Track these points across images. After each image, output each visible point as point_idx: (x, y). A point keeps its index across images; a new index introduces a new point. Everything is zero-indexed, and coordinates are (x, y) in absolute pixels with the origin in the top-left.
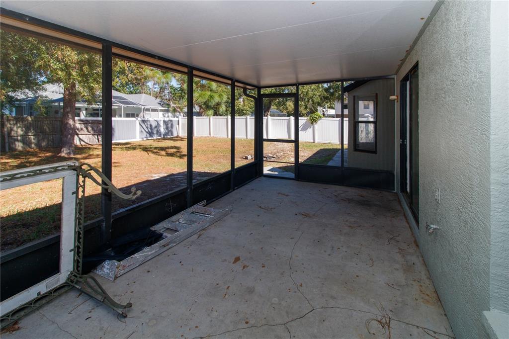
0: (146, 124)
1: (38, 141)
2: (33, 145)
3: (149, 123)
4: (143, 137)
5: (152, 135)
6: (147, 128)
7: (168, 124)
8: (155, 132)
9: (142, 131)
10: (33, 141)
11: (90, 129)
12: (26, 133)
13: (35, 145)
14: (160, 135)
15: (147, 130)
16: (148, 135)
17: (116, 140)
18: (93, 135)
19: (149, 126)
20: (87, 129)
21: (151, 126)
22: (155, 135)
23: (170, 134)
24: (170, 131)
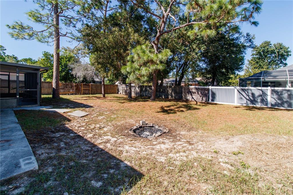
0: (246, 92)
1: (175, 96)
2: (173, 97)
3: (250, 92)
4: (243, 103)
5: (254, 102)
6: (248, 96)
7: (281, 94)
8: (259, 101)
9: (241, 98)
10: (173, 96)
11: (200, 93)
12: (172, 92)
13: (174, 97)
14: (267, 104)
15: (247, 98)
16: (249, 102)
17: (217, 102)
18: (200, 96)
19: (250, 95)
20: (198, 93)
21: (253, 94)
22: (260, 104)
23: (286, 105)
24: (286, 102)
